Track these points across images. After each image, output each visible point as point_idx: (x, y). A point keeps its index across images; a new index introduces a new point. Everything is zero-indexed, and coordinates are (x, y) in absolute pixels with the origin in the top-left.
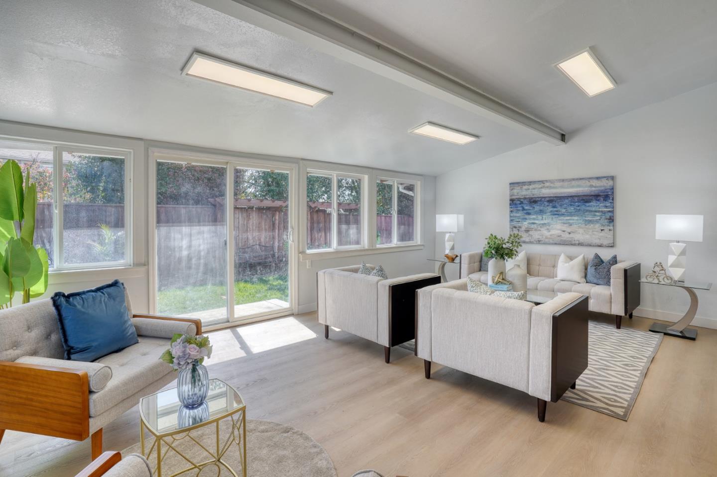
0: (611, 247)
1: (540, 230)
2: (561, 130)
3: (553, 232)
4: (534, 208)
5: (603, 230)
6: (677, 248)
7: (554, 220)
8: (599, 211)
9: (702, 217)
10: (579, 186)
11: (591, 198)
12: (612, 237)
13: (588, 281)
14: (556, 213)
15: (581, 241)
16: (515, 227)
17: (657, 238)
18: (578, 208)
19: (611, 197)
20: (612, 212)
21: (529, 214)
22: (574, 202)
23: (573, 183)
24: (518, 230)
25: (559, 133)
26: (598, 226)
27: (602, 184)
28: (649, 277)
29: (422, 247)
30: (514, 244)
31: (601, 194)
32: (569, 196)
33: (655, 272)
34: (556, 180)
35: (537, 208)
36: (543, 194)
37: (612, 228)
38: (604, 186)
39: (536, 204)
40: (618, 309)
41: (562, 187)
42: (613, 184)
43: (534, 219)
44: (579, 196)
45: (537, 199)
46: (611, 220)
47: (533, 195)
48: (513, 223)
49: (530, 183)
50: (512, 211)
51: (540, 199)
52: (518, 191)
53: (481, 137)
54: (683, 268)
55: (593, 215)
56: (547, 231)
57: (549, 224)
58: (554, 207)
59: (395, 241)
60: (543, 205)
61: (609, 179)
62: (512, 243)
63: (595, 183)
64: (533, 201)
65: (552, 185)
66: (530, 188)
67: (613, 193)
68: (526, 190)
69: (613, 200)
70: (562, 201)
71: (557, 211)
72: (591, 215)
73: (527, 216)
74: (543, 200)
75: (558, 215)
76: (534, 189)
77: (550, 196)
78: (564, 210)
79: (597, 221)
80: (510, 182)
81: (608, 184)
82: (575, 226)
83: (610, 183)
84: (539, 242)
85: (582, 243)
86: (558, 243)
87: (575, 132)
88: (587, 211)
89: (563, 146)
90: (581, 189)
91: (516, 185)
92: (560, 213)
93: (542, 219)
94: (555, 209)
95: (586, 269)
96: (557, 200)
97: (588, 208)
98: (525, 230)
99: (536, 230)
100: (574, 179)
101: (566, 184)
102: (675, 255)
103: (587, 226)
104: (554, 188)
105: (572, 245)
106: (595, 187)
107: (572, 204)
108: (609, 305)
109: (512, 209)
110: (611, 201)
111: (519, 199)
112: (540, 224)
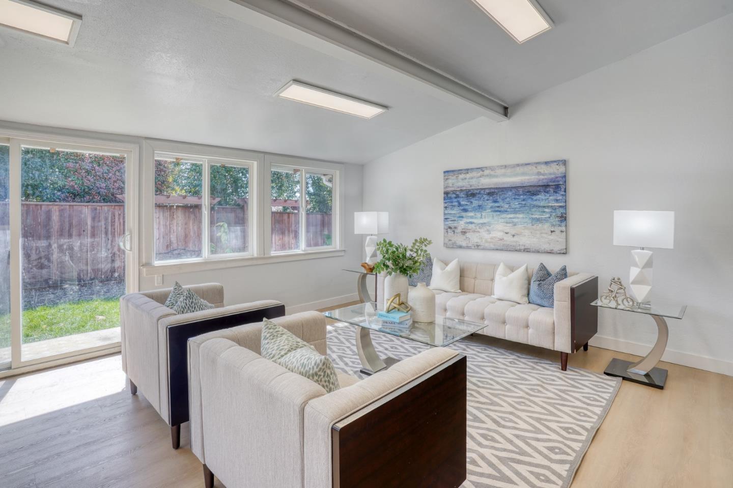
0: (563, 253)
1: (479, 232)
2: (503, 101)
3: (494, 234)
4: (472, 202)
5: (554, 231)
6: (640, 256)
7: (496, 218)
8: (548, 207)
9: (672, 214)
10: (523, 174)
11: (538, 189)
12: (565, 240)
13: (531, 302)
14: (497, 209)
15: (527, 246)
16: (450, 228)
17: (615, 243)
18: (524, 203)
19: (563, 187)
20: (565, 207)
21: (465, 210)
22: (518, 195)
23: (518, 169)
24: (454, 231)
25: (501, 105)
26: (547, 227)
27: (551, 171)
28: (605, 299)
29: (342, 254)
30: (419, 252)
31: (551, 184)
32: (512, 187)
33: (612, 291)
34: (498, 166)
35: (476, 203)
36: (482, 184)
37: (564, 229)
38: (554, 174)
39: (475, 198)
40: (563, 344)
41: (504, 175)
42: (566, 170)
43: (472, 217)
44: (524, 187)
45: (476, 191)
46: (563, 218)
47: (471, 186)
48: (447, 223)
49: (467, 171)
50: (446, 207)
51: (479, 191)
52: (453, 181)
53: (390, 107)
54: (650, 285)
55: (542, 212)
56: (487, 232)
57: (489, 224)
58: (495, 202)
59: (302, 247)
60: (482, 199)
61: (561, 163)
62: (417, 252)
63: (544, 169)
64: (471, 194)
65: (492, 173)
66: (467, 178)
67: (565, 182)
68: (462, 179)
69: (565, 191)
70: (505, 194)
71: (498, 207)
72: (539, 212)
73: (464, 214)
74: (482, 192)
75: (500, 211)
76: (472, 178)
77: (490, 187)
78: (507, 206)
79: (546, 220)
80: (445, 170)
81: (557, 170)
82: (520, 226)
83: (562, 169)
84: (478, 247)
85: (527, 249)
86: (499, 248)
87: (519, 103)
88: (534, 206)
89: (505, 122)
90: (527, 178)
91: (451, 174)
92: (502, 209)
93: (481, 218)
94: (496, 205)
95: (529, 284)
96: (499, 192)
97: (535, 203)
98: (462, 232)
99: (474, 231)
100: (518, 165)
101: (509, 171)
102: (639, 268)
103: (534, 227)
104: (496, 176)
105: (516, 251)
106: (543, 175)
107: (517, 197)
108: (551, 337)
109: (446, 205)
110: (563, 193)
111: (454, 192)
112: (479, 224)
